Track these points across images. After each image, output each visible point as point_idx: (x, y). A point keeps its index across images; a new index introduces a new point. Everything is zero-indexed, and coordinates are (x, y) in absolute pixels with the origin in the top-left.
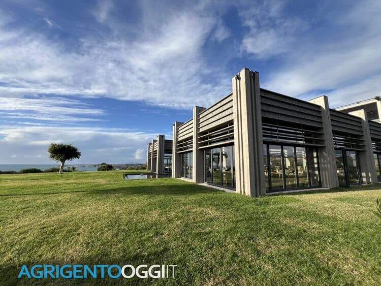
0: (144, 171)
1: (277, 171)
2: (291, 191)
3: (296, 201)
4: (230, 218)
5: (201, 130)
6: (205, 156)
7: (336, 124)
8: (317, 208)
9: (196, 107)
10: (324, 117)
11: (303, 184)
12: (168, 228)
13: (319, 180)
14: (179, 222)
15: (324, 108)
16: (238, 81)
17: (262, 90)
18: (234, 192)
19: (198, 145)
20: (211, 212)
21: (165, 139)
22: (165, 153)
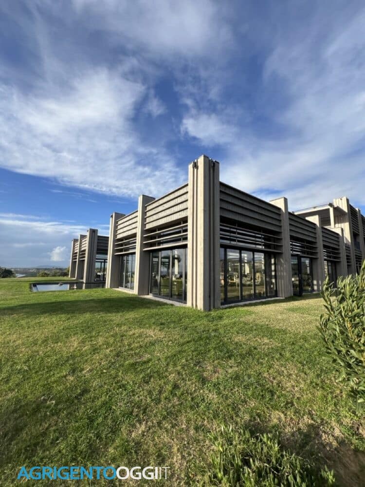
0: (65, 278)
1: (235, 279)
2: (247, 302)
3: (251, 313)
4: (175, 340)
5: (148, 227)
6: (152, 260)
7: (293, 229)
8: (270, 321)
9: (143, 195)
10: (283, 220)
11: (260, 293)
12: (91, 360)
13: (275, 289)
14: (108, 351)
15: (284, 211)
16: (195, 170)
17: (222, 184)
18: (184, 305)
19: (143, 246)
20: (153, 333)
21: (99, 235)
22: (98, 253)
